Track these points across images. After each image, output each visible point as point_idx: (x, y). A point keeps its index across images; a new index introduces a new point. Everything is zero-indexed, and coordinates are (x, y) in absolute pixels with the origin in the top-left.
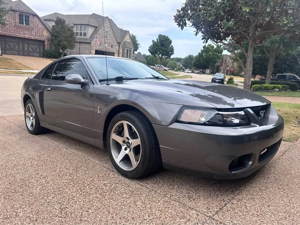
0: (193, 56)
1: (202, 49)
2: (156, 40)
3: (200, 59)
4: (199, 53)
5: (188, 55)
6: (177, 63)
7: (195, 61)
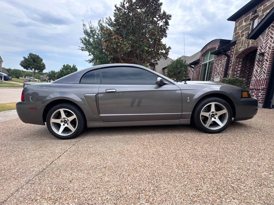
0: (55, 72)
1: (63, 67)
2: (27, 57)
3: (62, 74)
4: (61, 70)
5: (51, 71)
6: (41, 76)
7: (58, 75)
